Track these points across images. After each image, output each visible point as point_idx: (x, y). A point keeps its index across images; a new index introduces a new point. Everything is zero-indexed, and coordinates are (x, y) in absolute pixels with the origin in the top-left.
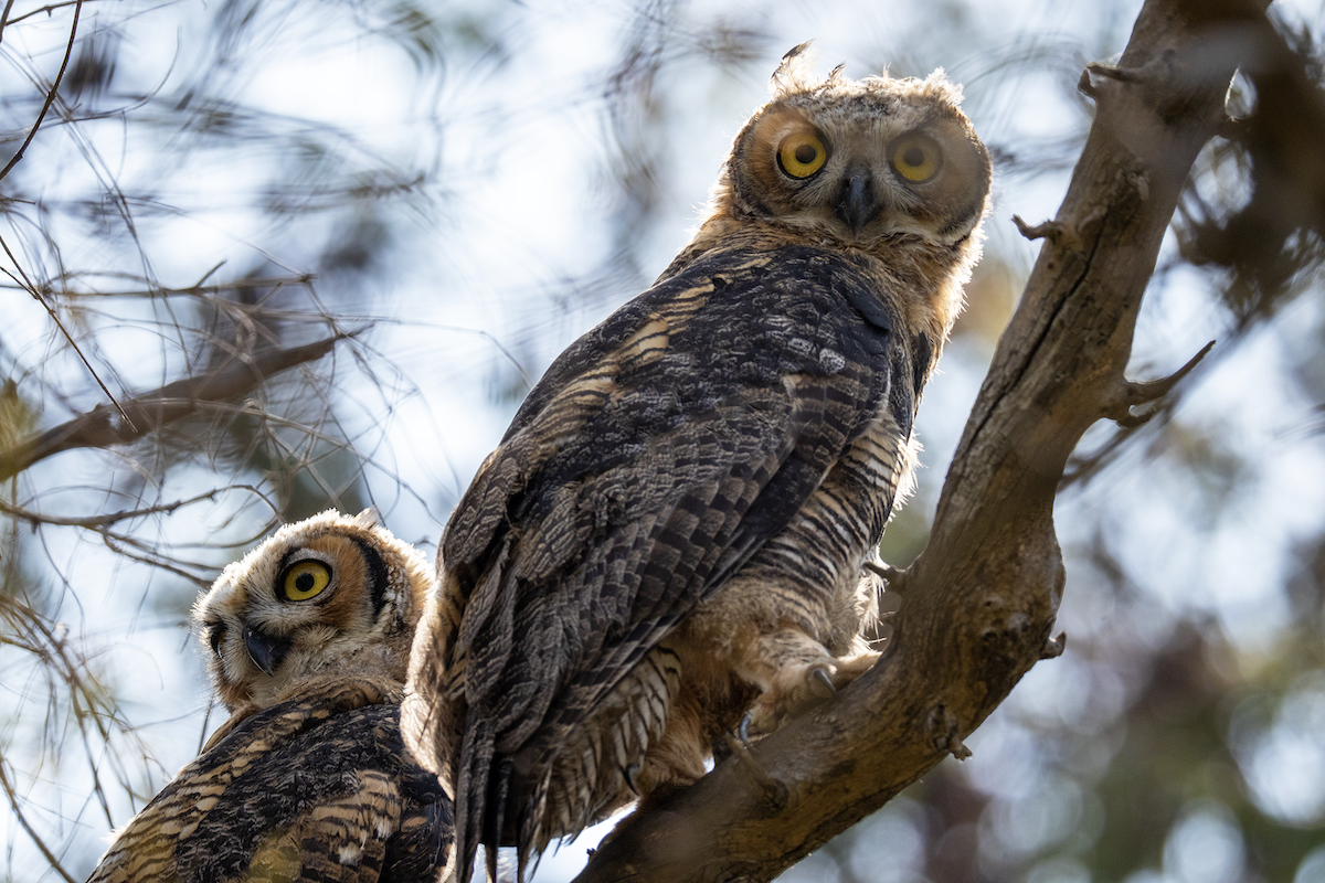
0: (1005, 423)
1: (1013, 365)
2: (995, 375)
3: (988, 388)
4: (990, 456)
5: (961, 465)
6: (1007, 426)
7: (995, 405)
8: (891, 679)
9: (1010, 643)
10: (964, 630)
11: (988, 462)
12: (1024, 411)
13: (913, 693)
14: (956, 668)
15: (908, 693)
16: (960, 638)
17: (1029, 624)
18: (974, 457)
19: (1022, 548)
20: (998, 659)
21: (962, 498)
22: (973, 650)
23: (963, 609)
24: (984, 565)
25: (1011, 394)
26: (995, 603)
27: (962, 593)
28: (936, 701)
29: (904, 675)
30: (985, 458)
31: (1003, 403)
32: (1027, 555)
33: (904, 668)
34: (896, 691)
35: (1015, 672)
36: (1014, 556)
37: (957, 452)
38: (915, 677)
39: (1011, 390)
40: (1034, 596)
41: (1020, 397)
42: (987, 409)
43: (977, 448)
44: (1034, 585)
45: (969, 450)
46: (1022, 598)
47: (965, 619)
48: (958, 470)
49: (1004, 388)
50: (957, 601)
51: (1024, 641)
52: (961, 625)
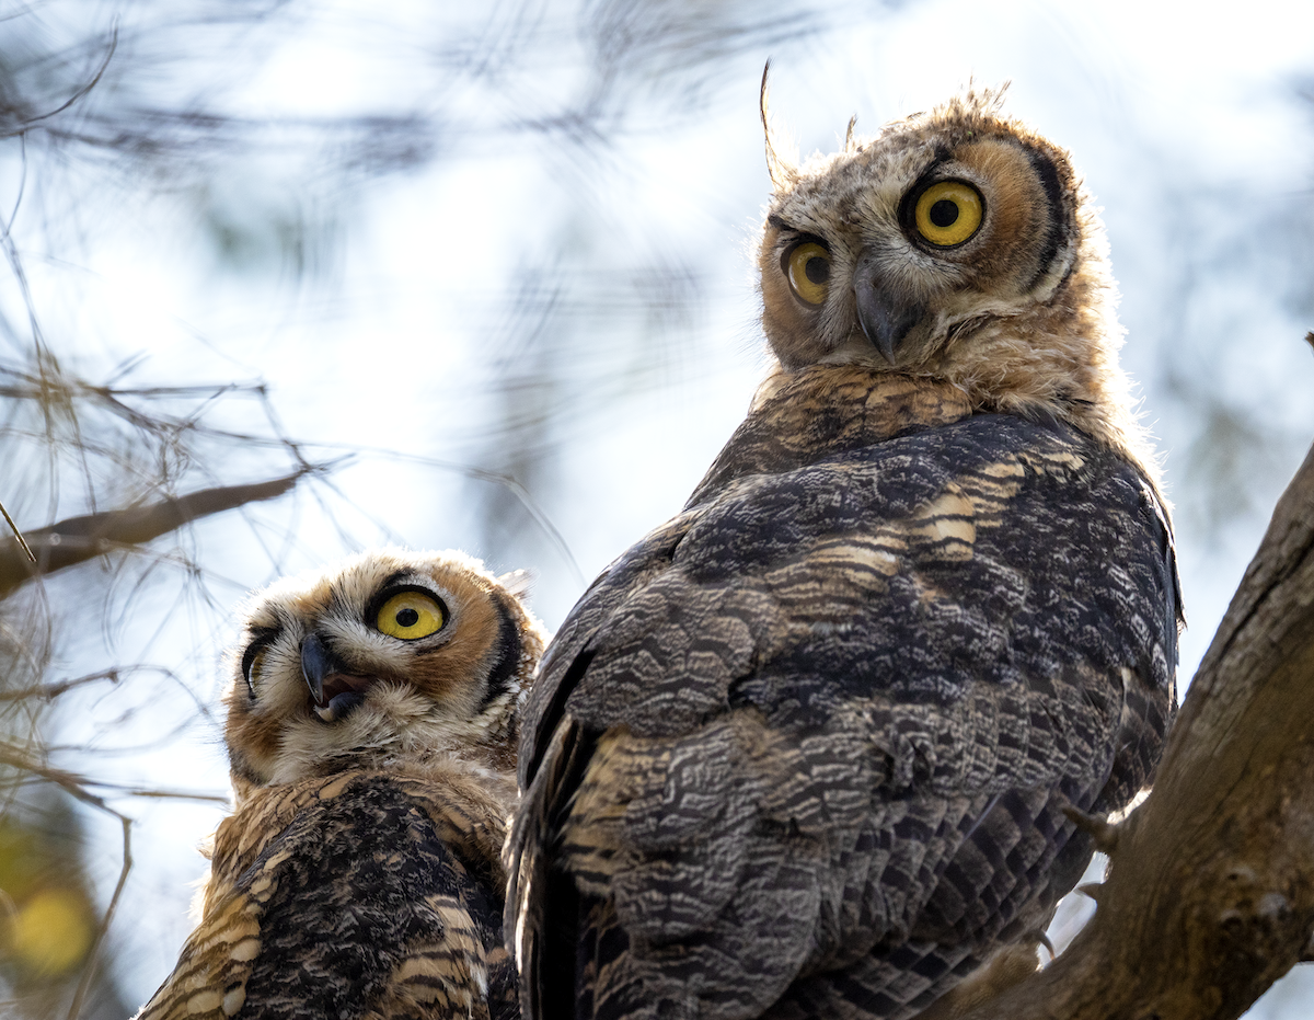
0: (1275, 623)
1: (1293, 542)
2: (1266, 554)
3: (1255, 573)
4: (1252, 669)
5: (1209, 678)
6: (1278, 628)
7: (1264, 597)
8: (1087, 974)
9: (1259, 936)
10: (1196, 911)
11: (1247, 677)
12: (1303, 609)
13: (1117, 997)
14: (1180, 965)
15: (1110, 997)
16: (1190, 923)
17: (1288, 909)
18: (1228, 668)
19: (1287, 801)
20: (1241, 956)
21: (1207, 726)
22: (1206, 942)
23: (1197, 882)
24: (1230, 823)
25: (1288, 582)
26: (1243, 877)
27: (1196, 859)
28: (1148, 1010)
29: (1106, 969)
30: (1244, 670)
31: (1275, 594)
32: (1293, 812)
33: (1106, 960)
34: (1093, 992)
35: (1263, 977)
36: (1274, 812)
37: (1205, 660)
38: (1121, 974)
39: (1288, 577)
40: (1298, 871)
41: (1299, 588)
42: (1251, 602)
43: (1234, 657)
44: (1299, 855)
45: (1221, 658)
46: (1281, 872)
47: (1199, 896)
48: (1204, 685)
49: (1278, 573)
50: (1188, 870)
51: (1279, 935)
52: (1192, 905)
